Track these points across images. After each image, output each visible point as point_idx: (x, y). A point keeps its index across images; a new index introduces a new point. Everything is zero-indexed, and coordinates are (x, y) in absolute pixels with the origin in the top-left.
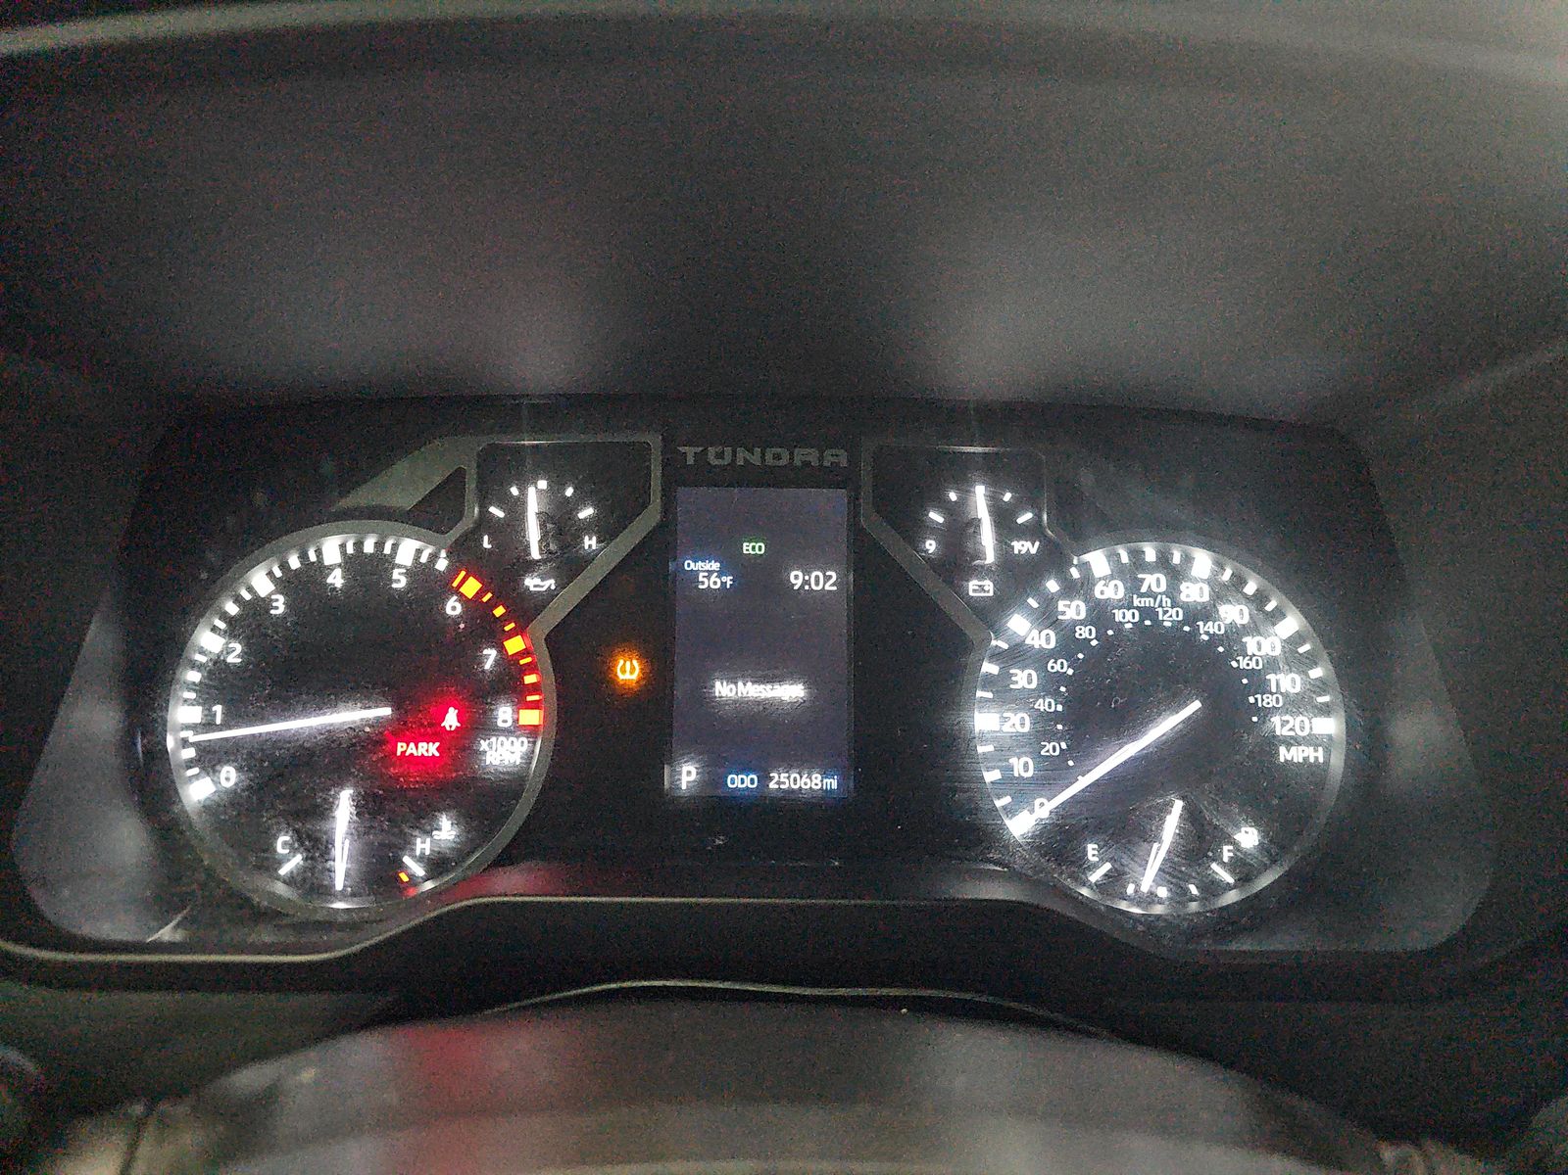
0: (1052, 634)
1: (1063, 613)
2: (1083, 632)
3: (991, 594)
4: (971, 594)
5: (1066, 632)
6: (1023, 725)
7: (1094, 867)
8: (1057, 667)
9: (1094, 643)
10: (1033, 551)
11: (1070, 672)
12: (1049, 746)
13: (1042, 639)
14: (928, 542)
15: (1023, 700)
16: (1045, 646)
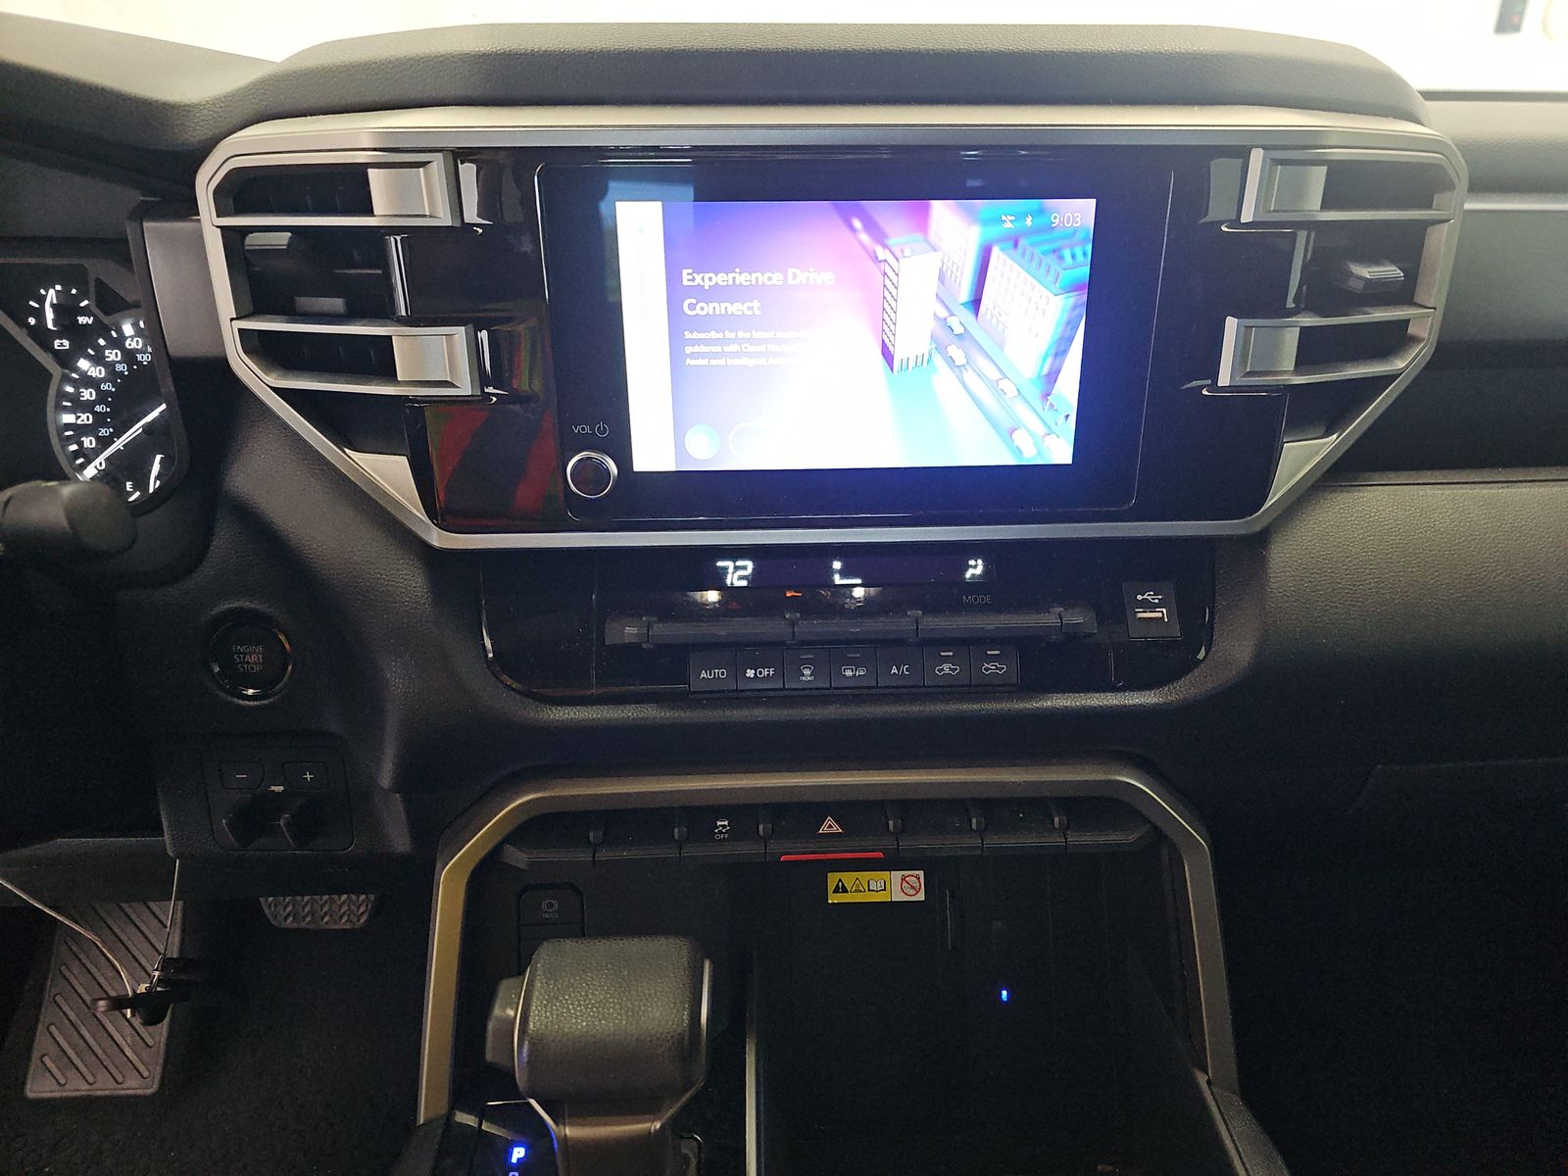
0: (103, 370)
1: (108, 357)
2: (119, 368)
3: (68, 347)
4: (56, 347)
5: (110, 367)
6: (88, 420)
7: (130, 494)
8: (106, 387)
9: (126, 373)
10: (90, 322)
11: (113, 390)
12: (103, 431)
13: (98, 372)
14: (29, 320)
15: (88, 407)
16: (99, 376)
